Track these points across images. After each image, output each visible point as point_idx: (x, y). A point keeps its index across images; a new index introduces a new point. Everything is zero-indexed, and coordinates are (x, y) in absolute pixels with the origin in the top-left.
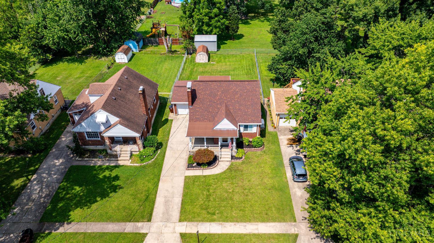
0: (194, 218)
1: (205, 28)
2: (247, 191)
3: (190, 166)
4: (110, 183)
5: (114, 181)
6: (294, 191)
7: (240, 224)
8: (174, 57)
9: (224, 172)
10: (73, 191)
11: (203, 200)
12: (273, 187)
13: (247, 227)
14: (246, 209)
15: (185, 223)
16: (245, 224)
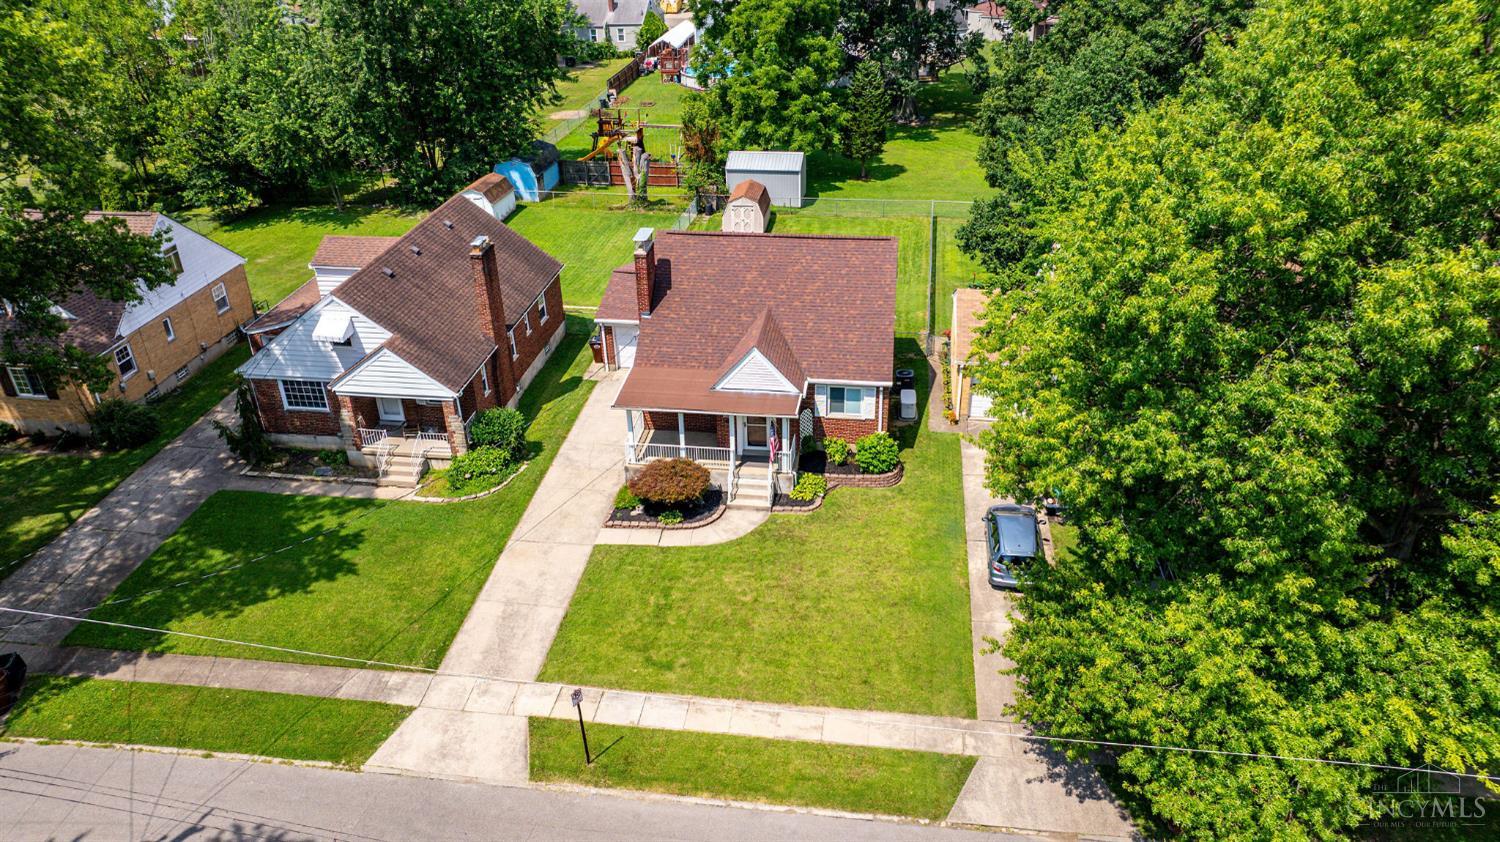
0: (595, 671)
2: (807, 603)
3: (619, 515)
4: (328, 552)
6: (987, 616)
7: (758, 706)
8: (651, 217)
9: (739, 542)
11: (639, 619)
12: (909, 600)
13: (781, 720)
14: (793, 660)
15: (556, 687)
16: (776, 708)
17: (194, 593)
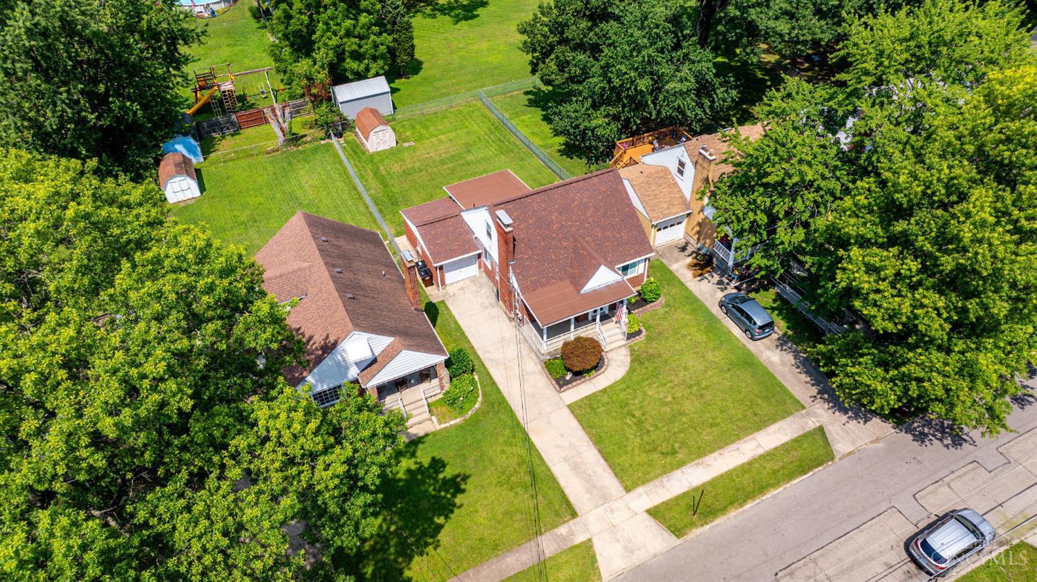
0: (648, 473)
1: (351, 64)
2: (695, 388)
3: (561, 383)
4: (435, 480)
5: (437, 472)
6: (764, 356)
7: (727, 449)
9: (632, 370)
11: (636, 436)
12: (732, 365)
13: (741, 450)
14: (719, 420)
15: (640, 490)
16: (734, 446)
17: (392, 550)
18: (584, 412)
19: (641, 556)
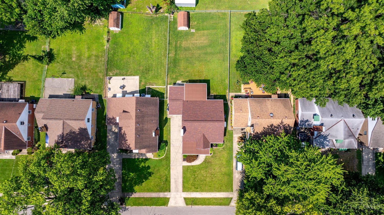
0: (189, 190)
2: (213, 176)
3: (184, 160)
4: (147, 171)
5: (148, 169)
7: (209, 193)
9: (202, 164)
10: (130, 176)
11: (192, 181)
12: (225, 174)
13: (212, 195)
14: (212, 186)
15: (185, 193)
16: (211, 193)
17: (133, 182)
18: (185, 169)
19: (177, 205)
